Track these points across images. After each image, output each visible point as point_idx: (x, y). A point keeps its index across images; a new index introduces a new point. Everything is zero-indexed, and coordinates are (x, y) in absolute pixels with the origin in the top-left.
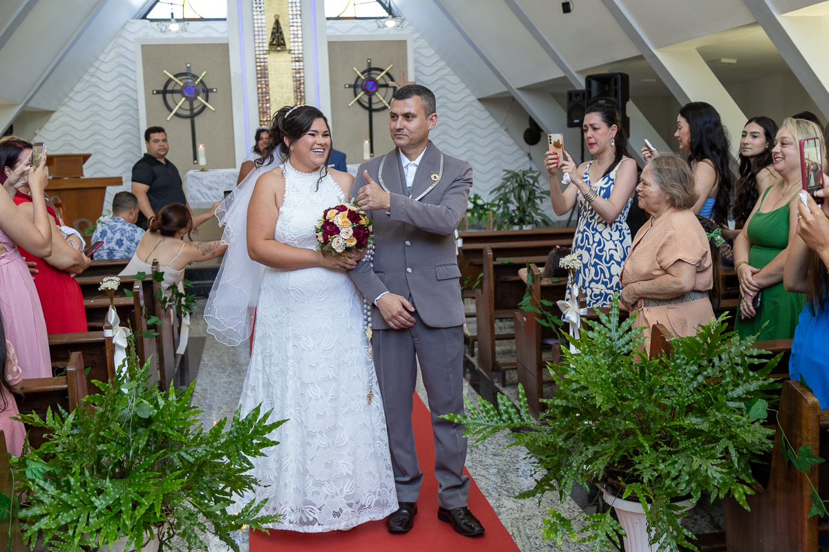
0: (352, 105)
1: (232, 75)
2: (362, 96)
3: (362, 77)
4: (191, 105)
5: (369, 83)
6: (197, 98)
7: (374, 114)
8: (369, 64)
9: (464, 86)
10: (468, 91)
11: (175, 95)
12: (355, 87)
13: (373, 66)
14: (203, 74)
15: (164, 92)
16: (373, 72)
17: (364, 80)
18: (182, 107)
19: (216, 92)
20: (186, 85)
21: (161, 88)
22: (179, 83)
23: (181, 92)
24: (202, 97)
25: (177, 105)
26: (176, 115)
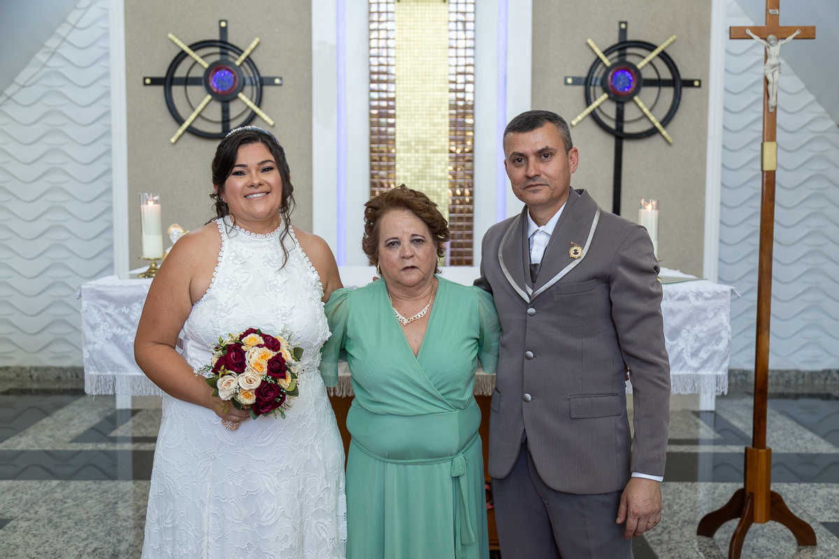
0: (579, 123)
1: (315, 47)
2: (603, 102)
3: (607, 61)
4: (225, 111)
5: (619, 74)
6: (236, 97)
7: (627, 146)
8: (623, 32)
9: (812, 97)
10: (819, 109)
11: (190, 88)
12: (587, 83)
13: (631, 36)
14: (253, 45)
15: (167, 81)
16: (629, 50)
17: (608, 69)
18: (204, 114)
19: (280, 85)
20: (215, 68)
21: (162, 73)
22: (201, 62)
23: (203, 82)
24: (250, 96)
25: (193, 110)
26: (191, 130)
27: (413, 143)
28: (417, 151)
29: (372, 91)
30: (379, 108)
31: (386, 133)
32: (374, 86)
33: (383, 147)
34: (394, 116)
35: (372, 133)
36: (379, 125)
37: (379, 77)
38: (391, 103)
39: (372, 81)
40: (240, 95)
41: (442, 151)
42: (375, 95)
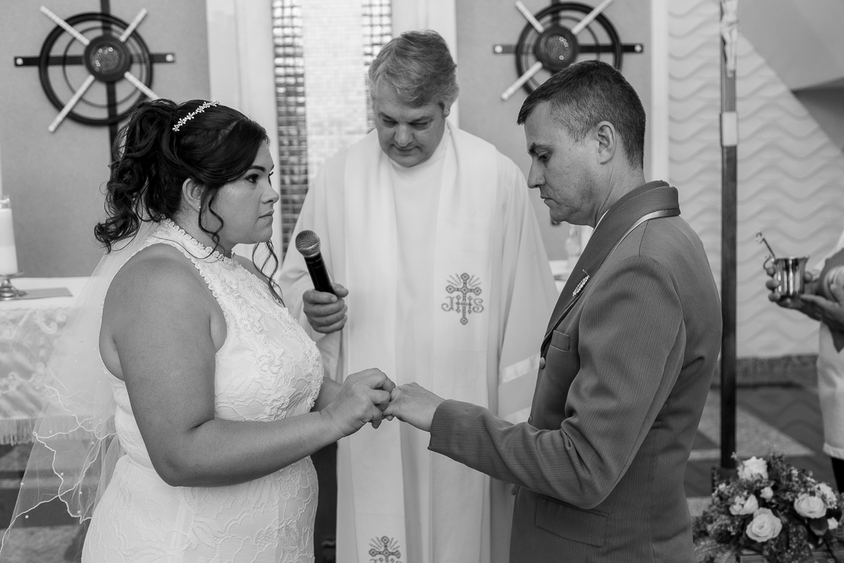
0: (511, 96)
1: (211, 19)
2: (535, 73)
3: (538, 26)
4: (111, 94)
5: (554, 40)
6: (123, 78)
9: (761, 61)
11: (69, 69)
12: (518, 50)
14: (139, 18)
15: (42, 61)
16: (564, 13)
17: (541, 34)
18: (87, 98)
19: (173, 62)
20: (96, 44)
21: (35, 52)
22: (81, 38)
23: (84, 60)
24: (138, 75)
25: (74, 92)
26: (72, 116)
27: (326, 124)
28: (331, 133)
29: (277, 66)
30: (286, 85)
31: (294, 114)
32: (279, 61)
33: (293, 131)
34: (303, 94)
35: (279, 114)
36: (287, 104)
37: (284, 50)
38: (300, 80)
39: (277, 56)
40: (127, 75)
41: (359, 132)
42: (280, 71)
